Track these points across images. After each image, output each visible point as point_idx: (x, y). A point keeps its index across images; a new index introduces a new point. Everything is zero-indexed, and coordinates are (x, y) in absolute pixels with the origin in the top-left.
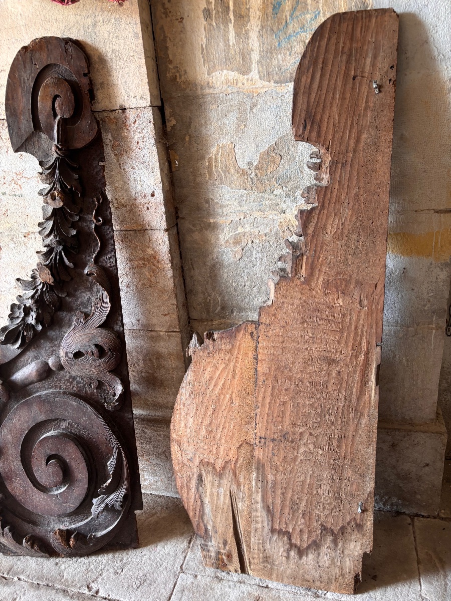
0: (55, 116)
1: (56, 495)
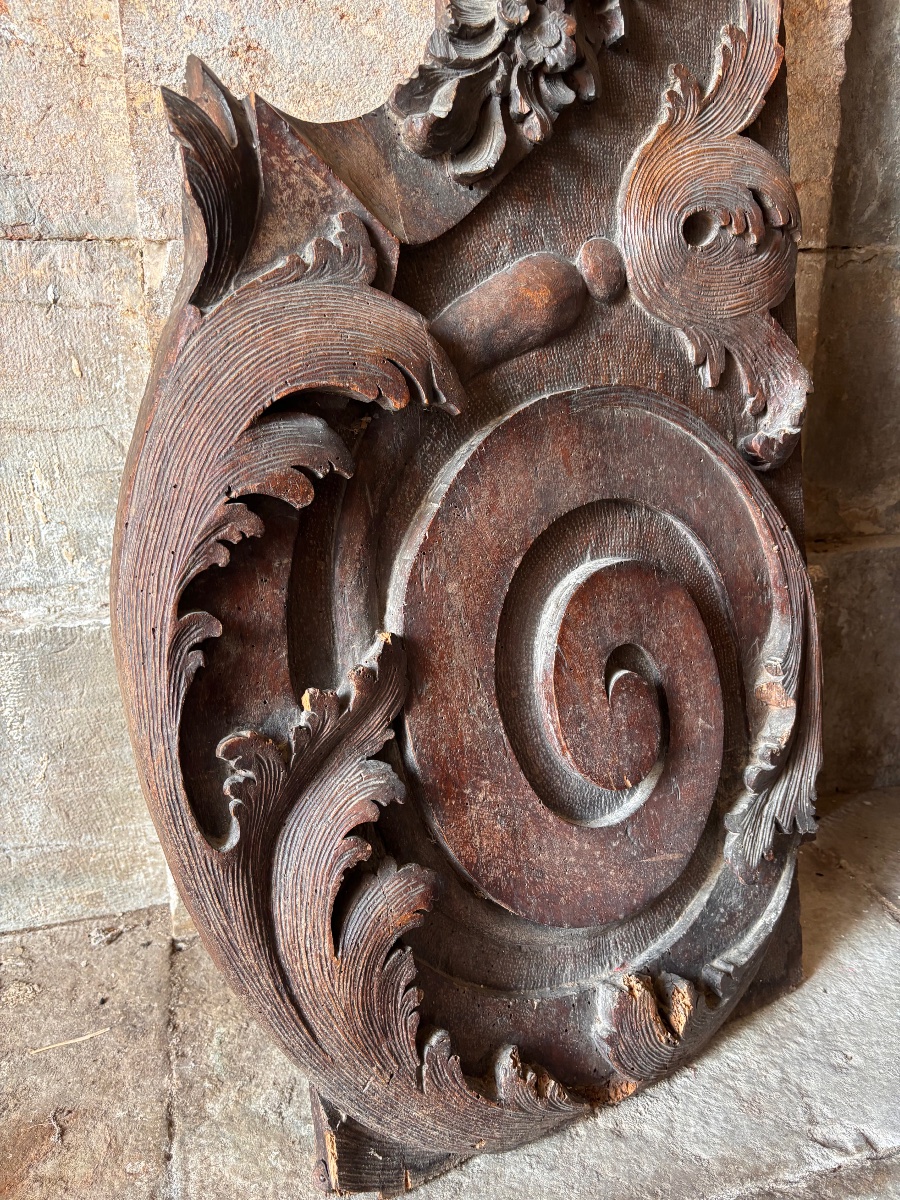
1: (622, 826)
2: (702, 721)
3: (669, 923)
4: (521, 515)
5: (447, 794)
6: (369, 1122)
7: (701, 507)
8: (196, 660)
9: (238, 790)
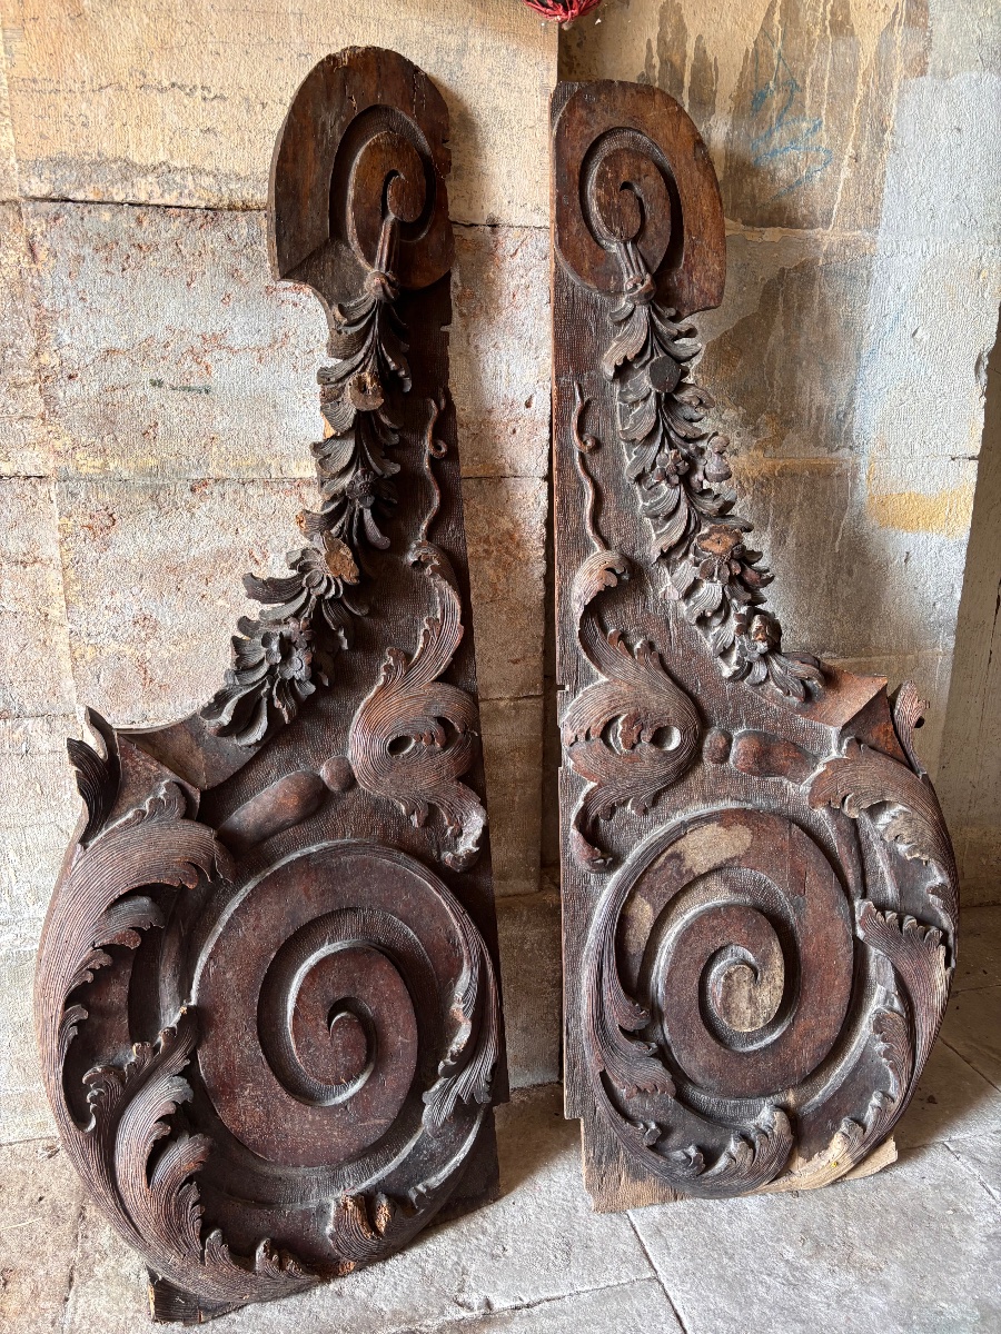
0: (384, 213)
1: (344, 1105)
2: (402, 1038)
3: (388, 1161)
4: (275, 928)
5: (223, 1093)
6: (174, 1281)
7: (405, 905)
8: (74, 1032)
9: (94, 1100)
